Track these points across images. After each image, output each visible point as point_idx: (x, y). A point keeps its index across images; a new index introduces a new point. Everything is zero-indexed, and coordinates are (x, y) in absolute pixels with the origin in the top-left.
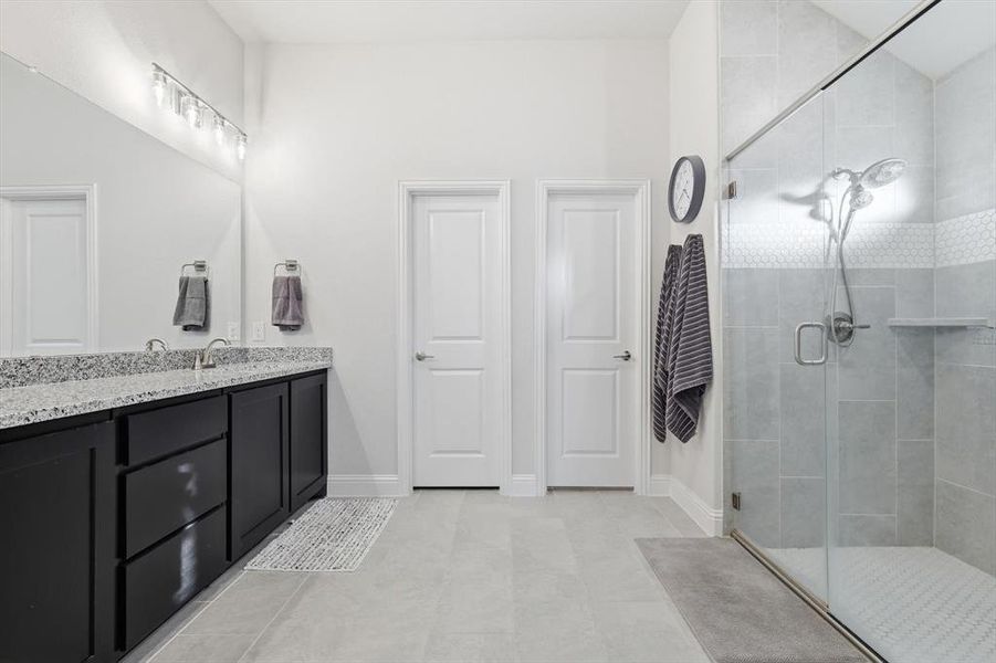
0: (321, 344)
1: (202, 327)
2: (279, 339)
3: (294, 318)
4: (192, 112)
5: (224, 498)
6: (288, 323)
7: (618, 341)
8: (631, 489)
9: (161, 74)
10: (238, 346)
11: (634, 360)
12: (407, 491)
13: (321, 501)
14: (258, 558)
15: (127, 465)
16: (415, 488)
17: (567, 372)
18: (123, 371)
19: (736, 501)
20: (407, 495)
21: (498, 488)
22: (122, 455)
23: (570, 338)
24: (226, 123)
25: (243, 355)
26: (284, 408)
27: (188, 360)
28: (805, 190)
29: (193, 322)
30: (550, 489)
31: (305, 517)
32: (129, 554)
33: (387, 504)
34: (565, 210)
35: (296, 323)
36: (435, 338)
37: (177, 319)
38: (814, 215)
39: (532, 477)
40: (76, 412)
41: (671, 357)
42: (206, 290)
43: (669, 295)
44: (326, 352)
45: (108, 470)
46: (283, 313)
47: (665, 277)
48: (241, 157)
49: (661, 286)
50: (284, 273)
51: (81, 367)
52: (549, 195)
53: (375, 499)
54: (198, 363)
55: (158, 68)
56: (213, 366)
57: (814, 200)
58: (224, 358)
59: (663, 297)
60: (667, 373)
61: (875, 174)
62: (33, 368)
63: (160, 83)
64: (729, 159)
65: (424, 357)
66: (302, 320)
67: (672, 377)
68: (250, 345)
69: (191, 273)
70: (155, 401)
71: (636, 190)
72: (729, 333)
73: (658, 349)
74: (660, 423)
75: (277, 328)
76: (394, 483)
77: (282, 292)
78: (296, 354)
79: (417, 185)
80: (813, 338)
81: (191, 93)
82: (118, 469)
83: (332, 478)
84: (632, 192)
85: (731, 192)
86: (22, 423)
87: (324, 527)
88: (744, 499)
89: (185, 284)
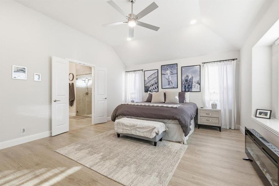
19: (77, 112)
28: (84, 80)
38: (85, 82)
57: (85, 80)
61: (90, 80)
64: (77, 75)
72: (77, 94)
80: (85, 94)
85: (77, 79)
88: (78, 112)
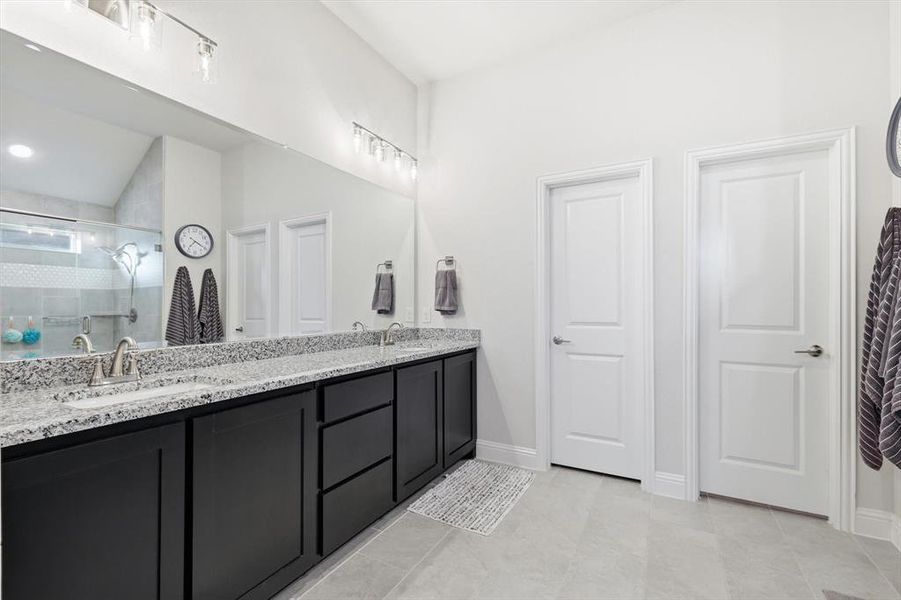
0: (472, 327)
1: (388, 311)
2: (440, 322)
3: (450, 305)
4: (379, 151)
5: (391, 453)
6: (446, 308)
7: (802, 331)
8: (825, 518)
9: (358, 129)
10: (412, 326)
11: (829, 356)
12: (545, 467)
13: (471, 461)
14: (418, 503)
15: (323, 421)
16: (553, 465)
17: (724, 366)
18: (334, 347)
20: (545, 470)
21: (639, 481)
22: (321, 415)
23: (731, 326)
24: (402, 154)
25: (415, 334)
26: (439, 382)
27: (376, 338)
29: (383, 308)
30: (704, 495)
31: (456, 474)
32: (326, 486)
33: (525, 476)
34: (722, 181)
35: (452, 309)
36: (573, 323)
37: (374, 305)
39: (682, 478)
40: (291, 384)
41: (889, 360)
42: (392, 283)
43: (887, 276)
44: (476, 334)
45: (313, 425)
46: (441, 302)
47: (880, 251)
48: (414, 177)
49: (874, 263)
50: (444, 267)
51: (311, 345)
52: (700, 167)
53: (515, 468)
54: (382, 341)
55: (357, 125)
56: (393, 344)
58: (402, 336)
59: (876, 278)
60: (882, 381)
62: (284, 345)
63: (358, 136)
65: (562, 341)
66: (457, 306)
67: (891, 387)
68: (421, 326)
69: (383, 271)
70: (341, 376)
71: (832, 144)
73: (868, 347)
74: (871, 443)
75: (439, 313)
76: (534, 456)
77: (442, 284)
78: (452, 334)
79: (552, 179)
81: (378, 137)
82: (318, 424)
83: (480, 442)
84: (824, 148)
86: (261, 391)
87: (469, 486)
89: (379, 278)
